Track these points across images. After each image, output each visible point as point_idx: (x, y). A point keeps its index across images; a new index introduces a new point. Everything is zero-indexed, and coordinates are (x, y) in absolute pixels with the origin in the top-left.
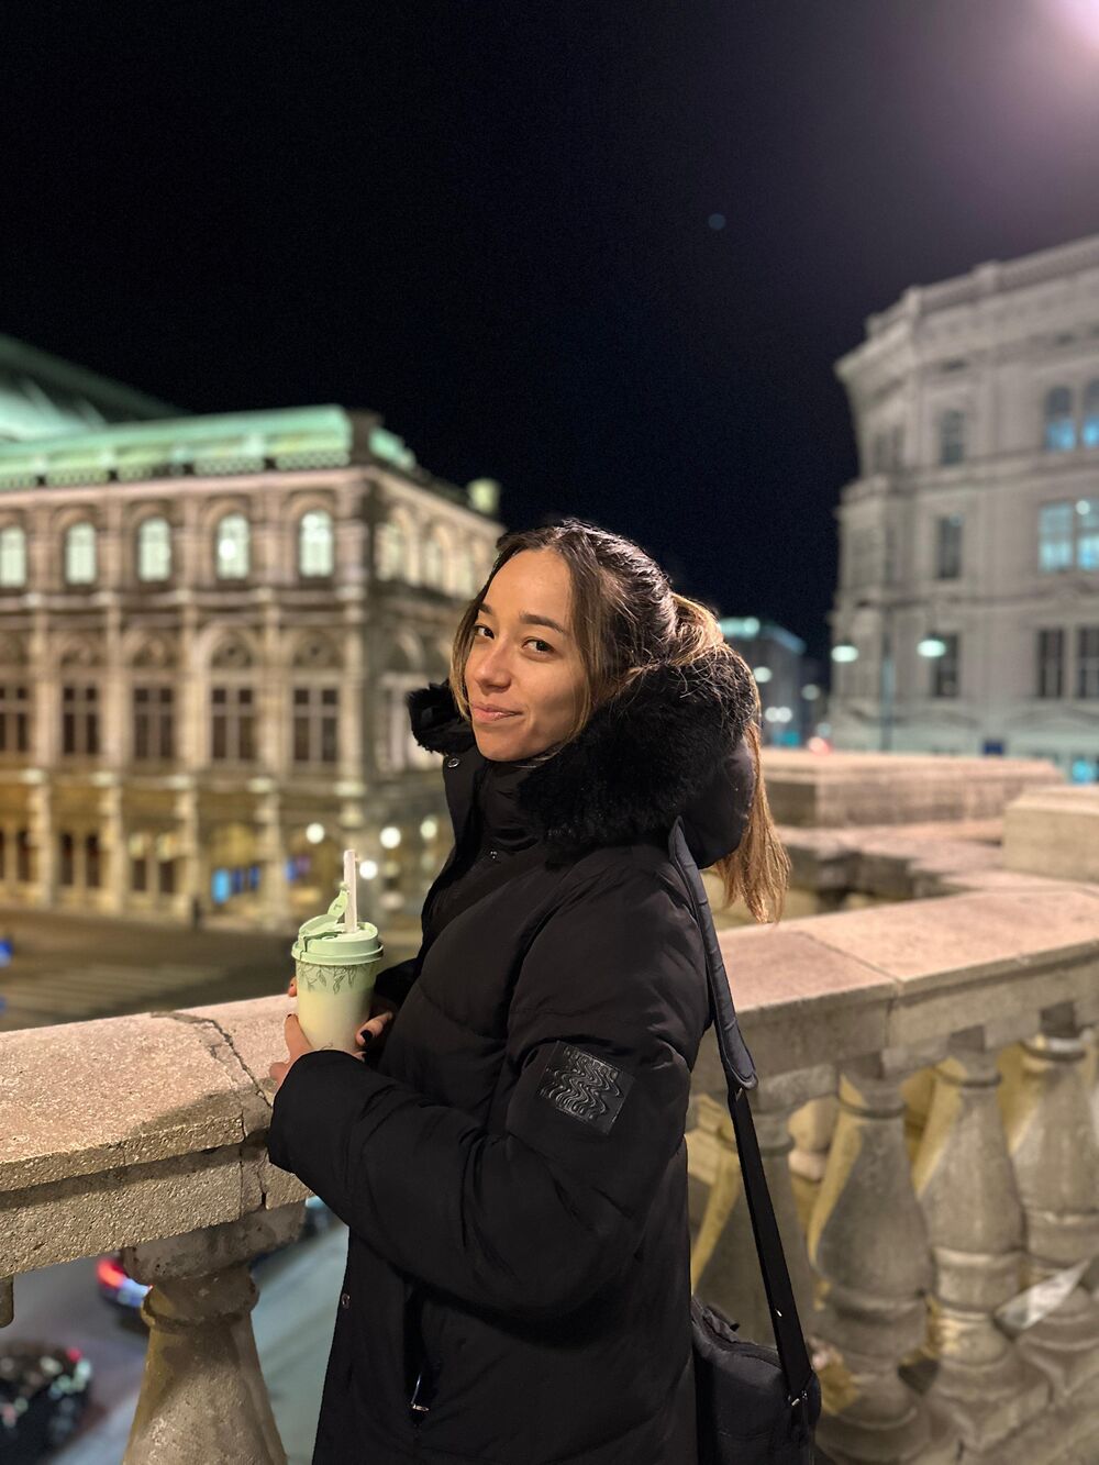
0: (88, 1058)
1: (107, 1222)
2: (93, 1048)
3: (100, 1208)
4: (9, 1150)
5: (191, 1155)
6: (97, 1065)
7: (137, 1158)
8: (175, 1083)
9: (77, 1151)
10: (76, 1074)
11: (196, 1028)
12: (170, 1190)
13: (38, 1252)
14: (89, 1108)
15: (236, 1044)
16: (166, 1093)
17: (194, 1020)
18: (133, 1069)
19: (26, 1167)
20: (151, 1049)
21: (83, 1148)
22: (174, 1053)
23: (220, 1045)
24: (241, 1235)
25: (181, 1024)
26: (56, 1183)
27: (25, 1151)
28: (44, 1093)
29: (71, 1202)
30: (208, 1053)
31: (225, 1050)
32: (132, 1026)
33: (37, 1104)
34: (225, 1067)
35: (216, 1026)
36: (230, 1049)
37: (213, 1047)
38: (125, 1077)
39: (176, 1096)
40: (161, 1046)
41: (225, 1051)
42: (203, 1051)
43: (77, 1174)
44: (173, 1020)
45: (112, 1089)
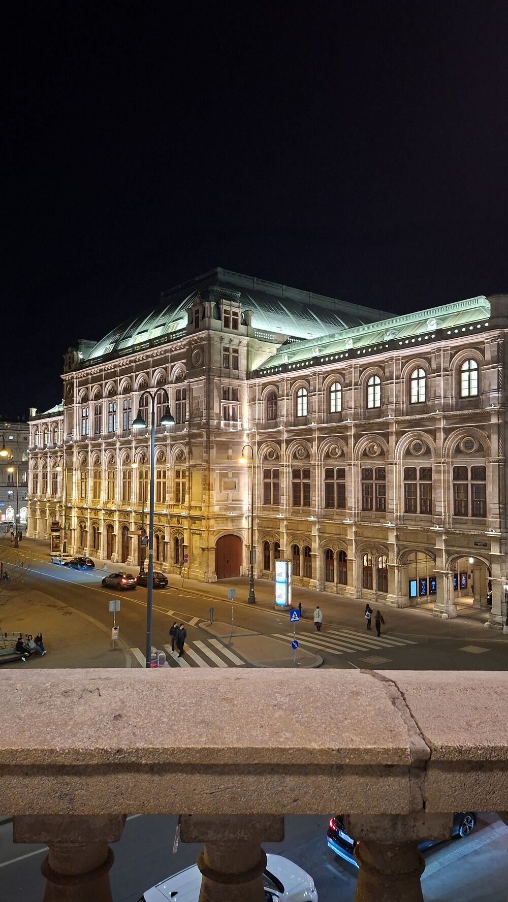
0: (324, 692)
1: (332, 795)
2: (327, 687)
3: (328, 786)
4: (281, 740)
5: (379, 766)
6: (328, 698)
7: (348, 761)
8: (371, 717)
9: (315, 749)
10: (318, 701)
11: (384, 684)
12: (367, 785)
13: (295, 804)
14: (323, 723)
15: (407, 699)
16: (365, 723)
17: (384, 679)
18: (348, 704)
19: (290, 752)
20: (357, 694)
21: (318, 748)
22: (371, 698)
23: (398, 698)
24: (412, 824)
25: (376, 680)
26: (304, 765)
27: (289, 742)
28: (301, 709)
29: (313, 778)
30: (390, 702)
31: (400, 701)
32: (349, 676)
33: (297, 715)
34: (400, 714)
35: (396, 686)
36: (403, 702)
37: (394, 699)
38: (343, 708)
39: (371, 726)
40: (364, 692)
41: (401, 703)
42: (387, 700)
43: (316, 762)
44: (371, 676)
45: (335, 714)
